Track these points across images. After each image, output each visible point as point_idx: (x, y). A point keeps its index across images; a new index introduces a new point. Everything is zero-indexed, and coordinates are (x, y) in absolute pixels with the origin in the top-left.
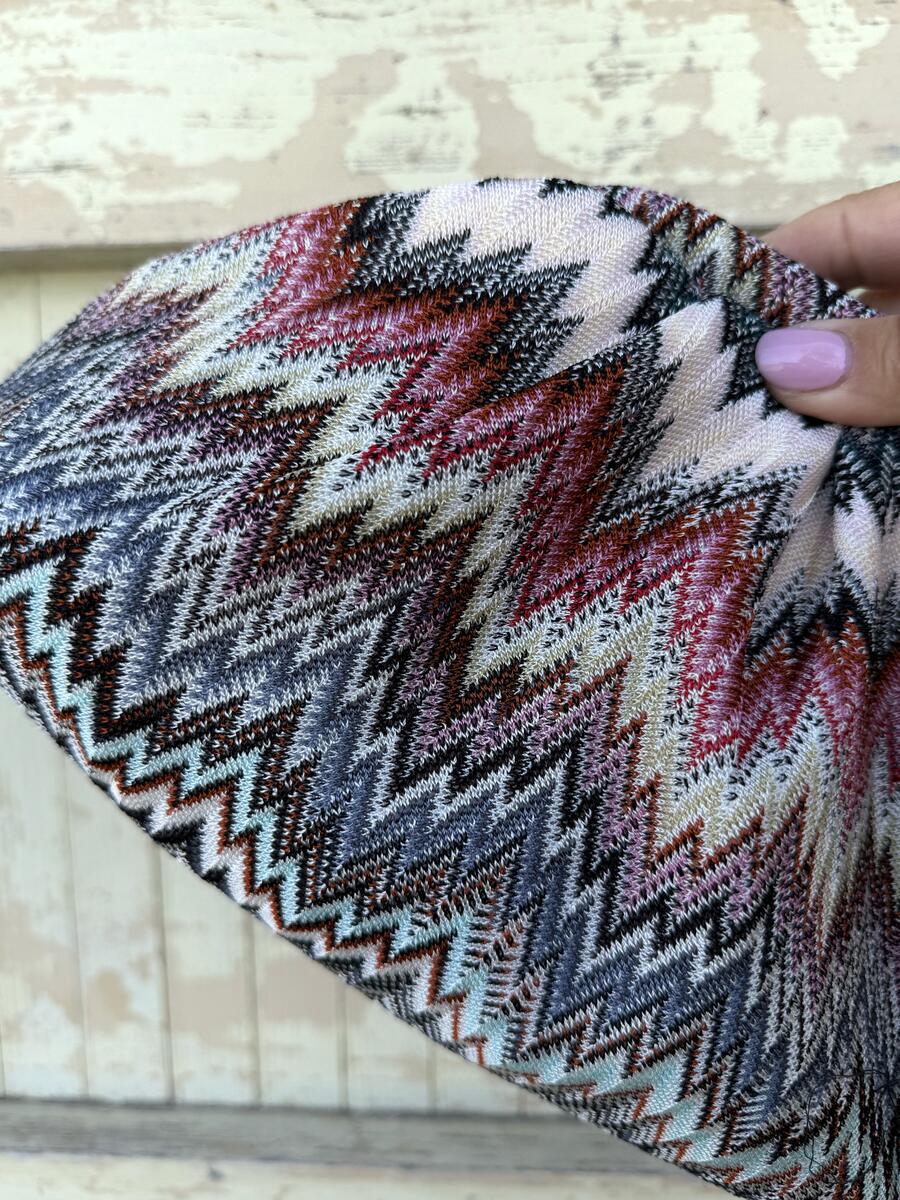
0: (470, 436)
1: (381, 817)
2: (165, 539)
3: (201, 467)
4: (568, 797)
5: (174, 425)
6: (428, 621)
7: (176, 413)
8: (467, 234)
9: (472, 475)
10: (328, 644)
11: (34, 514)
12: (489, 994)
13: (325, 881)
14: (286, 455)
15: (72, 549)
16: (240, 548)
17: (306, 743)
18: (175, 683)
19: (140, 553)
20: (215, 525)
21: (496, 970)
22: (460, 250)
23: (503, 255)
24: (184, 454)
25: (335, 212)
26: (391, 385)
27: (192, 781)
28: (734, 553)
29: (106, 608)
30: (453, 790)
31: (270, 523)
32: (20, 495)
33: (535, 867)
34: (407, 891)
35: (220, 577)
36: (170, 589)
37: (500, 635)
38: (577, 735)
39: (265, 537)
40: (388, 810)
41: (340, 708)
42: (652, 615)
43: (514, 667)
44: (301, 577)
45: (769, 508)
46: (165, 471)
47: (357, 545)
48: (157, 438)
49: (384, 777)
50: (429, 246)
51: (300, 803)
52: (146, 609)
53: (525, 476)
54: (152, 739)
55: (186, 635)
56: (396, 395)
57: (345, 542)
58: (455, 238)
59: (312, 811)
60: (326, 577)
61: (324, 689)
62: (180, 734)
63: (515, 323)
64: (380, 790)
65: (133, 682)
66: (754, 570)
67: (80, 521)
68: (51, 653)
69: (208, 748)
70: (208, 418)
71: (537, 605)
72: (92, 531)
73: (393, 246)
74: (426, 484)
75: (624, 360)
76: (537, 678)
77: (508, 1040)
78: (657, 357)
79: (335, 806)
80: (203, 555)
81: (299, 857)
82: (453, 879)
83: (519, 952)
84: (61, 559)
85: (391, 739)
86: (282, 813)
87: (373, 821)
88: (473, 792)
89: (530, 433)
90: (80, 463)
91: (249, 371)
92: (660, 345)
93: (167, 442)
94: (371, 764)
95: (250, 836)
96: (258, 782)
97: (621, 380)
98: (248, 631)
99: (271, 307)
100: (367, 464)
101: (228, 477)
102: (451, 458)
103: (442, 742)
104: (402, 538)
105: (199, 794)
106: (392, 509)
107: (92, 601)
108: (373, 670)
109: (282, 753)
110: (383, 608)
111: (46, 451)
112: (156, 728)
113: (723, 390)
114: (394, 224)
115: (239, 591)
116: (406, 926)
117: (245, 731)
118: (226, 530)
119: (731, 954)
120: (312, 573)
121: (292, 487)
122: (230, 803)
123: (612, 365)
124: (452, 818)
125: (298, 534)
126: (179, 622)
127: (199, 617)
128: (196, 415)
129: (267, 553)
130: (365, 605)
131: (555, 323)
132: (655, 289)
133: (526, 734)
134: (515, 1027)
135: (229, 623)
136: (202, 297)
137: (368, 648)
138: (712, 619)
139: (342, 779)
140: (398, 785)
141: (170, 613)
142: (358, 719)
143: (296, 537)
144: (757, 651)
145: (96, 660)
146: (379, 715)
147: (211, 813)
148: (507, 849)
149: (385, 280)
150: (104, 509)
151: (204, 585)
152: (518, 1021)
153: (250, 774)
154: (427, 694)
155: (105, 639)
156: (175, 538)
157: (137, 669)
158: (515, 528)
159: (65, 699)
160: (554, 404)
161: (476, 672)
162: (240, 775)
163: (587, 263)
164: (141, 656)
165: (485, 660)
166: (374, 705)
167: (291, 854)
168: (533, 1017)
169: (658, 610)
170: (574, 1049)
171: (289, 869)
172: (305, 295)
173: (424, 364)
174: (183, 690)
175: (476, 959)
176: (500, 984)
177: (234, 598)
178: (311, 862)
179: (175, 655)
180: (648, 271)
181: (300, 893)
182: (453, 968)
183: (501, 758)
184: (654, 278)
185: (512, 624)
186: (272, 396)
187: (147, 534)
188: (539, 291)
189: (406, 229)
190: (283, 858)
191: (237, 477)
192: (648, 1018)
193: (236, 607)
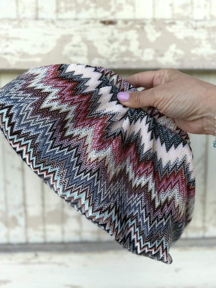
0: (67, 100)
2: (23, 107)
3: (30, 99)
4: (76, 153)
5: (28, 93)
6: (59, 125)
7: (28, 91)
8: (74, 71)
9: (67, 105)
10: (44, 126)
11: (6, 102)
12: (61, 181)
14: (42, 99)
15: (10, 107)
16: (33, 110)
17: (39, 140)
18: (22, 129)
19: (19, 109)
20: (30, 106)
21: (62, 177)
22: (73, 74)
23: (79, 75)
24: (28, 97)
25: (57, 65)
26: (59, 91)
27: (22, 143)
28: (104, 122)
29: (14, 116)
30: (59, 150)
31: (37, 107)
32: (5, 99)
33: (69, 162)
34: (50, 163)
35: (29, 114)
36: (22, 115)
37: (71, 130)
38: (78, 145)
40: (49, 151)
41: (44, 136)
42: (92, 129)
43: (72, 135)
44: (41, 116)
45: (112, 117)
46: (25, 99)
47: (49, 112)
48: (25, 94)
49: (49, 147)
50: (69, 73)
51: (37, 148)
52: (19, 117)
53: (76, 107)
54: (17, 136)
55: (24, 122)
56: (59, 93)
57: (47, 112)
58: (72, 72)
59: (38, 150)
60: (44, 116)
61: (42, 132)
62: (21, 136)
63: (78, 85)
64: (49, 148)
65: (16, 127)
66: (107, 125)
68: (5, 122)
69: (25, 139)
70: (40, 95)
71: (77, 127)
72: (13, 105)
73: (64, 72)
74: (60, 105)
75: (93, 92)
76: (75, 137)
77: (62, 189)
78: (98, 93)
79: (41, 149)
80: (27, 110)
82: (57, 162)
83: (65, 175)
84: (8, 108)
85: (52, 142)
86: (34, 149)
87: (47, 152)
88: (62, 151)
89: (76, 100)
90: (14, 96)
91: (40, 86)
92: (99, 91)
94: (48, 145)
95: (29, 153)
96: (31, 144)
97: (92, 95)
98: (33, 122)
99: (46, 78)
100: (52, 101)
102: (64, 102)
103: (59, 143)
104: (56, 112)
105: (23, 145)
106: (55, 108)
107: (12, 115)
108: (50, 131)
109: (35, 141)
110: (53, 122)
111: (10, 94)
113: (110, 99)
114: (64, 68)
115: (32, 116)
116: (50, 169)
117: (30, 137)
118: (31, 107)
119: (92, 177)
121: (41, 103)
122: (27, 147)
123: (91, 93)
124: (58, 154)
125: (41, 109)
126: (23, 120)
127: (26, 119)
128: (31, 91)
130: (50, 121)
131: (85, 86)
132: (101, 83)
133: (71, 144)
135: (30, 121)
136: (37, 75)
137: (50, 128)
138: (98, 131)
139: (43, 146)
140: (51, 148)
141: (22, 118)
142: (47, 138)
143: (41, 110)
145: (11, 124)
146: (50, 138)
147: (24, 148)
148: (65, 159)
149: (62, 76)
150: (16, 103)
151: (27, 115)
152: (64, 185)
153: (30, 143)
154: (58, 136)
155: (13, 121)
156: (24, 107)
157: (17, 126)
158: (74, 114)
159: (6, 129)
160: (81, 97)
161: (66, 135)
162: (29, 143)
163: (91, 78)
164: (17, 124)
165: (68, 133)
166: (50, 136)
167: (35, 156)
168: (66, 185)
169: (93, 129)
170: (71, 190)
171: (34, 158)
172: (51, 77)
173: (64, 89)
174: (23, 129)
175: (59, 175)
176: (62, 179)
177: (31, 117)
178: (38, 157)
179: (22, 124)
180: (100, 81)
181: (36, 163)
182: (56, 176)
183: (67, 147)
184: (101, 81)
185: (73, 129)
186: (42, 90)
187: (20, 107)
188: (83, 81)
189: (66, 69)
190: (34, 156)
191: (35, 101)
192: (81, 186)
193: (31, 119)
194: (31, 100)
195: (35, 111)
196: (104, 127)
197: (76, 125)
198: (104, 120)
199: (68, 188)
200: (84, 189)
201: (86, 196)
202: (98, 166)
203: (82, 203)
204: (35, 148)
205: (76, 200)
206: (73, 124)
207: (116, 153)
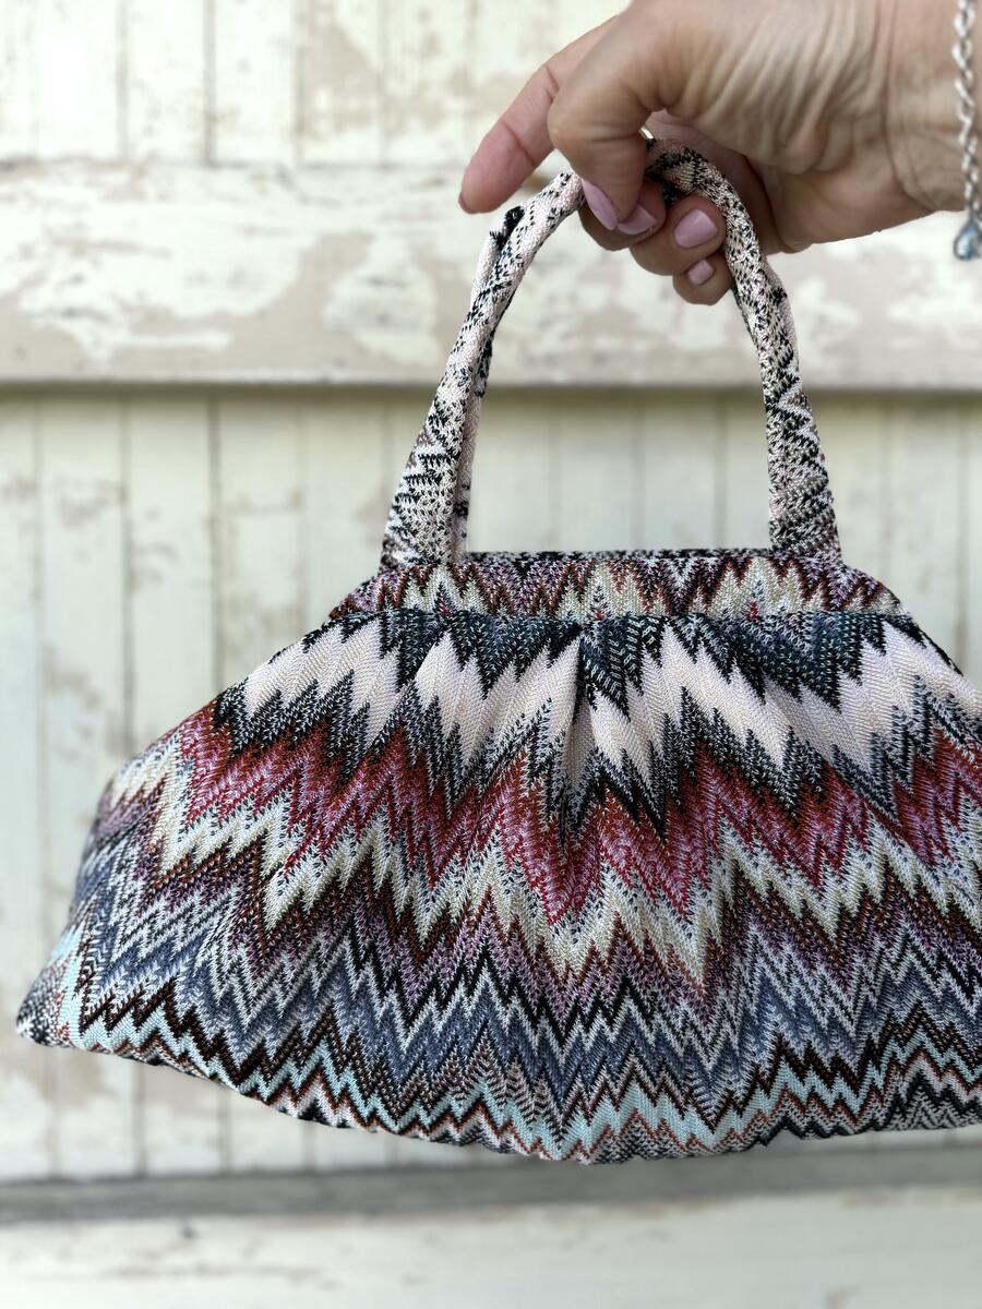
0: (334, 823)
1: (407, 1045)
2: (209, 968)
3: (210, 909)
4: (498, 987)
5: (184, 893)
6: (373, 922)
7: (181, 884)
8: (279, 694)
9: (347, 842)
10: (326, 971)
11: (136, 982)
12: (522, 1110)
13: (397, 1098)
15: (166, 994)
16: (249, 954)
17: (346, 1024)
18: (258, 1040)
19: (200, 982)
20: (230, 948)
21: (517, 1098)
22: (281, 703)
23: (304, 694)
24: (198, 908)
25: (204, 710)
26: (287, 809)
27: (297, 1081)
28: (522, 796)
29: (201, 1018)
30: (441, 1010)
31: (256, 932)
32: (123, 974)
33: (503, 1035)
35: (248, 975)
36: (226, 994)
37: (427, 901)
38: (484, 948)
39: (258, 941)
40: (409, 1039)
41: (353, 996)
42: (493, 854)
43: (446, 913)
44: (291, 951)
45: (533, 749)
46: (193, 922)
47: (309, 917)
48: (179, 905)
49: (399, 1021)
50: (263, 710)
51: (360, 1057)
52: (221, 1009)
53: (380, 820)
54: (263, 1072)
55: (249, 1013)
56: (293, 813)
57: (301, 918)
58: (273, 699)
59: (369, 1059)
60: (304, 943)
61: (338, 992)
62: (277, 1062)
63: (333, 734)
64: (400, 1030)
65: (237, 1048)
66: (539, 798)
67: (163, 977)
68: (187, 1052)
69: (296, 1058)
71: (441, 871)
72: (172, 979)
73: (243, 718)
74: (325, 863)
75: (401, 720)
76: (457, 918)
77: (550, 1128)
78: (420, 706)
79: (379, 1050)
80: (232, 967)
81: (377, 1091)
82: (462, 1064)
83: (523, 1081)
84: (163, 1004)
85: (393, 997)
86: (354, 1067)
87: (404, 1050)
88: (451, 1006)
89: (367, 799)
90: (145, 940)
91: (207, 838)
92: (418, 698)
93: (185, 905)
94: (388, 1018)
95: (345, 1093)
96: (333, 1057)
97: (405, 734)
98: (280, 994)
99: (195, 784)
100: (288, 871)
101: (227, 908)
102: (330, 841)
103: (422, 983)
104: (332, 897)
105: (306, 1085)
106: (314, 888)
107: (191, 1017)
108: (359, 966)
109: (336, 1035)
111: (124, 941)
112: (262, 1067)
113: (480, 687)
114: (236, 707)
115: (262, 977)
117: (310, 1037)
118: (237, 948)
120: (295, 945)
121: (258, 905)
122: (325, 1081)
123: (396, 729)
124: (446, 1027)
125: (274, 930)
126: (241, 1008)
127: (250, 1000)
128: (192, 881)
129: (264, 948)
130: (333, 939)
131: (355, 717)
132: (402, 657)
133: (463, 957)
134: (548, 1117)
135: (267, 995)
136: (159, 790)
137: (349, 958)
138: (526, 845)
139: (376, 1034)
140: (408, 1021)
141: (234, 1006)
142: (368, 996)
143: (274, 932)
144: (579, 825)
145: (212, 1045)
146: (379, 987)
147: (317, 1092)
148: (481, 1034)
149: (250, 740)
150: (172, 962)
151: (241, 982)
152: (547, 1113)
153: (326, 1055)
154: (400, 960)
155: (210, 1033)
156: (214, 966)
157: (235, 1040)
158: (394, 845)
159: (207, 1071)
160: (372, 774)
161: (424, 932)
162: (321, 1059)
163: (352, 672)
164: (234, 1033)
165: (425, 920)
166: (372, 984)
167: (372, 1091)
168: (553, 1105)
169: (495, 850)
170: (584, 1108)
171: (376, 1102)
172: (212, 767)
173: (298, 786)
174: (264, 1041)
175: (503, 1099)
176: (525, 1101)
177: (261, 982)
178: (384, 1091)
179: (249, 1025)
180: (390, 651)
181: (390, 1113)
182: (494, 1109)
183: (457, 978)
184: (396, 651)
185: (432, 889)
186: (228, 850)
187: (200, 970)
188: (336, 707)
189: (244, 706)
190: (369, 1096)
191: (232, 907)
192: (604, 1073)
193: (265, 987)
194: (216, 910)
195: (260, 949)
196: (535, 818)
197: (432, 872)
198: (516, 785)
199: (566, 1109)
200: (623, 1077)
201: (646, 1090)
202: (611, 974)
203: (654, 1124)
204: (354, 1060)
205: (623, 1131)
206: (418, 875)
207: (642, 874)
